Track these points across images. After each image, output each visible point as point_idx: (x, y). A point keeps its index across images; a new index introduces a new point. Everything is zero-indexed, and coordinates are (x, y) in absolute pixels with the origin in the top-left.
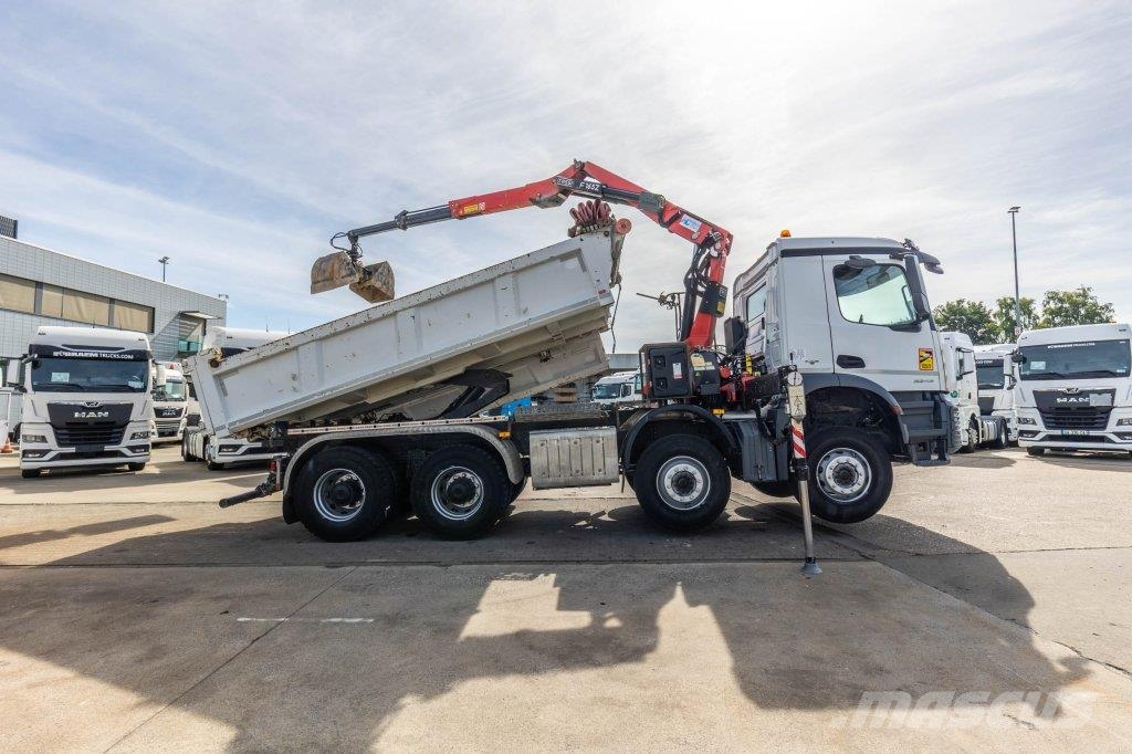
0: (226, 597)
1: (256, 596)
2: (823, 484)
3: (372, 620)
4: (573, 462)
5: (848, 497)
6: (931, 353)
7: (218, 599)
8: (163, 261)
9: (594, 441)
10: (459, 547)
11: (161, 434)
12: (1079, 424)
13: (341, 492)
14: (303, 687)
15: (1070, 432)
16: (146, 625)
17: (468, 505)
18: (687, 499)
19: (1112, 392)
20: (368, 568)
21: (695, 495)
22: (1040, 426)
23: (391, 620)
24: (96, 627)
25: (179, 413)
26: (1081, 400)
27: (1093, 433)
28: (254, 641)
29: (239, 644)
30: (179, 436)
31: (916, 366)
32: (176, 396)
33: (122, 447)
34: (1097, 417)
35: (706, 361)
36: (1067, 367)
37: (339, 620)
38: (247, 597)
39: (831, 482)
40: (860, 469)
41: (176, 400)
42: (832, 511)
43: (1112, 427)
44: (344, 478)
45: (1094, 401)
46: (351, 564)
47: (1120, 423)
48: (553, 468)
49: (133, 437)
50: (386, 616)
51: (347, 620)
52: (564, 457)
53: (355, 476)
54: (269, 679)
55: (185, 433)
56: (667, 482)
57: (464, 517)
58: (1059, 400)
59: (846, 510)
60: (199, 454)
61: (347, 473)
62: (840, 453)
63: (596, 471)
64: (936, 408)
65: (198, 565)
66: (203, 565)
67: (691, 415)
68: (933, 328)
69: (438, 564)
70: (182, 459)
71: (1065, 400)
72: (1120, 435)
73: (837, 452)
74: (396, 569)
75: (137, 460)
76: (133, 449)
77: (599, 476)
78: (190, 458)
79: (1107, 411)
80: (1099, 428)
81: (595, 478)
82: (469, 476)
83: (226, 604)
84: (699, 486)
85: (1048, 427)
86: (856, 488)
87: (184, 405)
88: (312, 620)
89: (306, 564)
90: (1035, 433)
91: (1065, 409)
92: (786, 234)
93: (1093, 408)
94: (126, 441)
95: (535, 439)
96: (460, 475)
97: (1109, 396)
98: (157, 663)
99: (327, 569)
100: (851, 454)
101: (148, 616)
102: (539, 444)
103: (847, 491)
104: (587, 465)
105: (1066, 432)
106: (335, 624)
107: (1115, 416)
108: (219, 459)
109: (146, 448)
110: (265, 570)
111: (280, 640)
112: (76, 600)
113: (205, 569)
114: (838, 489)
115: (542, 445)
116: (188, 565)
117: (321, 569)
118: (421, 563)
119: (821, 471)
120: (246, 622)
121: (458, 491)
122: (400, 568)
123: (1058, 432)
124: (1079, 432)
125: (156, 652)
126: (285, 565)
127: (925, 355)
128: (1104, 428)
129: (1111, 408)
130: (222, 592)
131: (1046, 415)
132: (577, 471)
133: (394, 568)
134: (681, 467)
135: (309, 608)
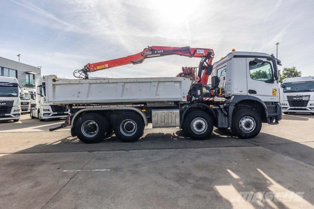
0: (57, 163)
1: (68, 162)
2: (241, 127)
3: (109, 170)
4: (166, 120)
5: (248, 131)
6: (276, 90)
7: (55, 164)
8: (19, 56)
9: (172, 114)
10: (129, 144)
11: (23, 110)
12: (299, 105)
13: (90, 128)
14: (93, 195)
15: (297, 107)
16: (31, 174)
17: (131, 131)
18: (200, 131)
19: (309, 96)
20: (102, 152)
21: (203, 129)
22: (288, 106)
23: (116, 170)
24: (14, 175)
25: (28, 103)
26: (300, 98)
27: (303, 108)
28: (71, 179)
29: (66, 180)
30: (29, 111)
31: (271, 94)
32: (27, 98)
33: (11, 114)
34: (305, 103)
35: (206, 90)
36: (297, 89)
37: (98, 170)
38: (64, 163)
39: (244, 127)
40: (252, 123)
41: (27, 100)
42: (244, 135)
43: (308, 106)
44: (91, 123)
45: (304, 99)
46: (96, 151)
47: (311, 105)
48: (159, 122)
49: (15, 111)
50: (114, 169)
51: (101, 170)
52: (163, 118)
53: (94, 123)
54: (80, 192)
55: (31, 110)
56: (194, 126)
57: (131, 135)
58: (294, 98)
59: (248, 135)
60: (37, 116)
61: (92, 122)
62: (247, 118)
63: (173, 123)
64: (276, 107)
65: (45, 152)
66: (46, 152)
67: (201, 106)
68: (277, 83)
69: (125, 150)
70: (31, 118)
71: (296, 98)
72: (311, 108)
73: (245, 118)
74: (112, 152)
75: (16, 118)
76: (15, 115)
77: (173, 124)
78: (33, 118)
79: (307, 101)
80: (305, 106)
81: (172, 125)
82: (131, 122)
83: (57, 166)
84: (204, 127)
85: (290, 106)
86: (251, 128)
87: (29, 101)
88: (89, 170)
89: (81, 151)
90: (287, 108)
91: (296, 101)
92: (234, 50)
93: (304, 101)
94: (12, 112)
95: (154, 112)
96: (129, 122)
97: (308, 97)
98: (38, 188)
99: (88, 153)
100: (250, 118)
101: (32, 171)
102: (155, 114)
103: (248, 129)
104: (170, 121)
105: (295, 107)
106: (97, 171)
107: (309, 103)
108: (43, 118)
109: (19, 114)
110: (68, 154)
111: (80, 178)
112: (4, 166)
113: (47, 154)
114: (246, 129)
115: (156, 114)
116: (41, 152)
117: (87, 153)
118: (119, 150)
119: (241, 123)
120: (67, 172)
121: (129, 127)
122: (113, 152)
123: (293, 108)
124: (299, 108)
125: (37, 184)
126: (74, 152)
127: (275, 91)
128: (306, 106)
129: (309, 101)
130: (55, 162)
131: (290, 103)
132: (167, 123)
133: (111, 152)
134: (198, 121)
135: (87, 166)
